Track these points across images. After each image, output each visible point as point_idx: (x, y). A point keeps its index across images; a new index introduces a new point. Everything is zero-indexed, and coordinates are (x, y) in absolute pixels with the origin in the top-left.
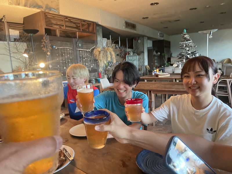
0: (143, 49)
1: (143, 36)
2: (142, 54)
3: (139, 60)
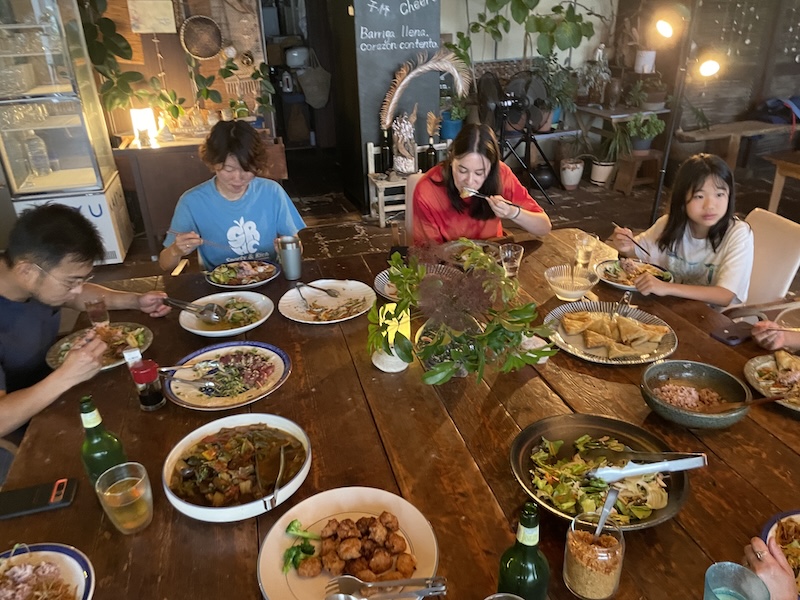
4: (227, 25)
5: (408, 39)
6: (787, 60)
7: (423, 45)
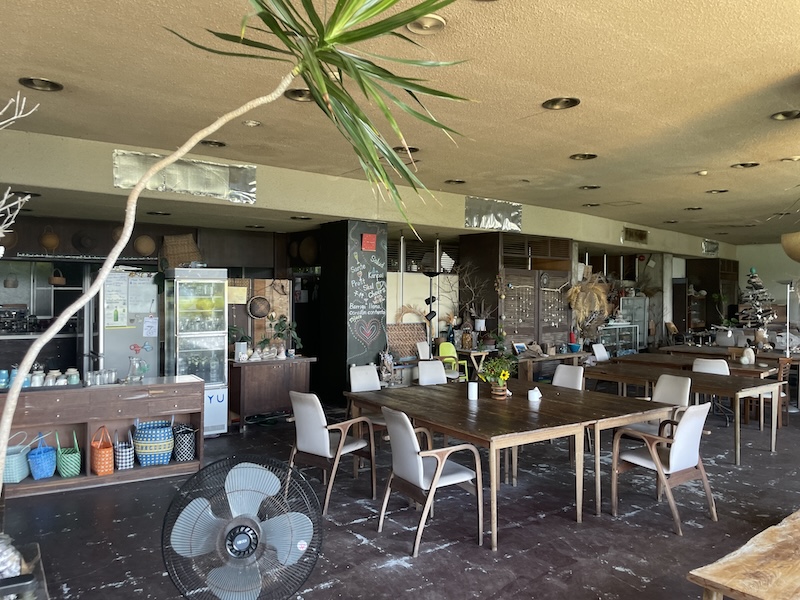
0: (660, 283)
1: (662, 254)
2: (659, 293)
3: (649, 309)
4: (273, 301)
5: (371, 310)
6: (547, 325)
7: (378, 313)
